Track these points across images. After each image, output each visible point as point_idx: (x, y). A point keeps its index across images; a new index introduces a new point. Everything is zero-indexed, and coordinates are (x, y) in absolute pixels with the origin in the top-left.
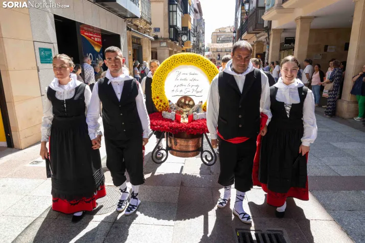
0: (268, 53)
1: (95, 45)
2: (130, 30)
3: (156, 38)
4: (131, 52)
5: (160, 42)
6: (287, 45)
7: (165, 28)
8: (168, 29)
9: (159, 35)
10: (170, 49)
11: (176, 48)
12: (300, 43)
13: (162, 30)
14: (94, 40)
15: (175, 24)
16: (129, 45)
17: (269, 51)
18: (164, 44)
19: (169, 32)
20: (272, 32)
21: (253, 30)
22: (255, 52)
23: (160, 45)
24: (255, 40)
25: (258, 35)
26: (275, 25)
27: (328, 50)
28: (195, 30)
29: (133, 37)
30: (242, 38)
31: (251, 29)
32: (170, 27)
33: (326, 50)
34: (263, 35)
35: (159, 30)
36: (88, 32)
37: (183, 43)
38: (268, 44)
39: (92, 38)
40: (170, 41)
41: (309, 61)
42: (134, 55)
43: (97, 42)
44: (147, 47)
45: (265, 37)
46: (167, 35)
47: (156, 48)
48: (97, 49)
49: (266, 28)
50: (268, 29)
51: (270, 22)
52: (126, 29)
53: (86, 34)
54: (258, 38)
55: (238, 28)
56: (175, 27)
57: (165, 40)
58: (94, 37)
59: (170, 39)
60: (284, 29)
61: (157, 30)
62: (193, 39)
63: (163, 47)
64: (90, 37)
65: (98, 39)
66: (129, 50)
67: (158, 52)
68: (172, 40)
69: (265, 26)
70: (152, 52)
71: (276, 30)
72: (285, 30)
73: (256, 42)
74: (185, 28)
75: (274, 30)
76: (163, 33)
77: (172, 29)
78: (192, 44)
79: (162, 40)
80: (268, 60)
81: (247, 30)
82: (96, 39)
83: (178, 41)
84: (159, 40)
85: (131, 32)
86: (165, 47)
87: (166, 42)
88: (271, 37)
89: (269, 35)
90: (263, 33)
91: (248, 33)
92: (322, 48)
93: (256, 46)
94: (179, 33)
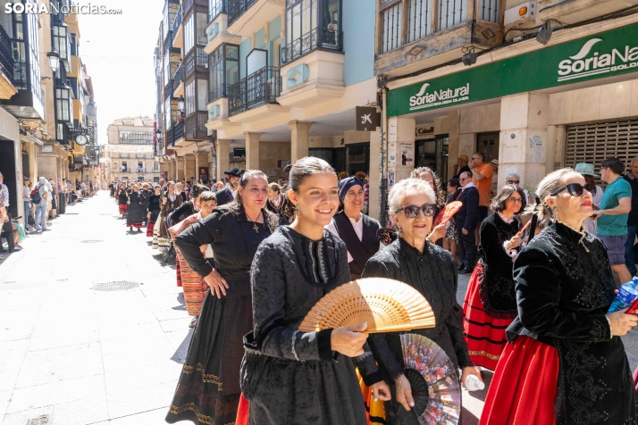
0: (216, 168)
5: (41, 146)
6: (237, 158)
7: (49, 124)
8: (54, 125)
10: (57, 156)
12: (250, 161)
15: (66, 118)
16: (20, 154)
17: (216, 165)
18: (49, 149)
19: (57, 130)
20: (218, 143)
21: (194, 138)
22: (197, 165)
23: (41, 149)
24: (196, 149)
25: (199, 144)
26: (221, 135)
29: (23, 143)
31: (190, 136)
32: (57, 122)
33: (279, 166)
34: (207, 145)
38: (215, 156)
40: (58, 144)
44: (33, 156)
45: (210, 147)
46: (52, 135)
49: (209, 137)
50: (213, 138)
51: (215, 132)
52: (18, 133)
54: (202, 146)
55: (168, 128)
56: (65, 123)
57: (49, 142)
59: (57, 140)
63: (46, 153)
68: (62, 142)
69: (209, 134)
71: (225, 142)
72: (233, 141)
73: (198, 152)
75: (220, 140)
77: (61, 125)
79: (44, 143)
80: (216, 175)
81: (184, 135)
83: (69, 144)
86: (51, 153)
87: (53, 146)
88: (218, 148)
89: (215, 146)
90: (206, 142)
91: (186, 140)
92: (276, 163)
93: (199, 156)
94: (72, 133)
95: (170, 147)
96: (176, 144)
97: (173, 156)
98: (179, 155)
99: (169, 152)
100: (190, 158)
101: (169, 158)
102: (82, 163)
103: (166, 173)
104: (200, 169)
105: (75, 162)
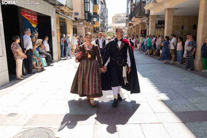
0: (149, 30)
1: (33, 23)
2: (58, 13)
3: (76, 19)
4: (59, 28)
5: (79, 22)
6: (159, 25)
7: (82, 13)
8: (84, 13)
9: (78, 17)
10: (86, 26)
11: (90, 26)
12: (168, 24)
13: (80, 14)
14: (32, 19)
15: (88, 10)
16: (57, 23)
17: (149, 28)
18: (82, 23)
19: (85, 16)
20: (150, 17)
21: (139, 16)
22: (140, 29)
23: (79, 23)
24: (140, 22)
25: (142, 19)
26: (152, 13)
27: (184, 29)
28: (102, 14)
29: (60, 18)
30: (132, 21)
31: (137, 15)
33: (182, 29)
34: (145, 19)
35: (78, 14)
36: (27, 14)
37: (94, 23)
38: (148, 24)
39: (31, 18)
40: (85, 21)
41: (174, 35)
42: (60, 30)
43: (34, 21)
44: (70, 25)
45: (146, 20)
46: (83, 18)
47: (76, 26)
48: (34, 26)
49: (146, 14)
50: (148, 15)
51: (149, 11)
52: (55, 13)
53: (26, 15)
54: (142, 20)
55: (129, 14)
56: (88, 13)
57: (82, 20)
58: (32, 18)
59: (85, 20)
60: (158, 16)
61: (77, 14)
62: (100, 20)
63: (80, 25)
64: (29, 17)
65: (35, 19)
66: (57, 26)
67: (78, 28)
68: (87, 21)
69: (146, 13)
70: (73, 28)
71: (153, 16)
73: (141, 23)
74: (95, 14)
75: (151, 15)
76: (81, 16)
77: (87, 13)
78: (100, 24)
79: (80, 21)
80: (148, 34)
81: (135, 15)
82: (33, 19)
83: (90, 21)
84: (78, 21)
85: (58, 15)
86: (82, 25)
87: (83, 22)
88: (150, 20)
89: (148, 19)
90: (145, 18)
91: (136, 17)
92: (181, 27)
93: (141, 25)
94: (92, 17)
95: (130, 22)
96: (132, 20)
97: (132, 26)
98: (134, 26)
99: (130, 25)
100: (138, 26)
101: (130, 27)
102: (99, 30)
103: (129, 34)
104: (141, 31)
105: (97, 30)
